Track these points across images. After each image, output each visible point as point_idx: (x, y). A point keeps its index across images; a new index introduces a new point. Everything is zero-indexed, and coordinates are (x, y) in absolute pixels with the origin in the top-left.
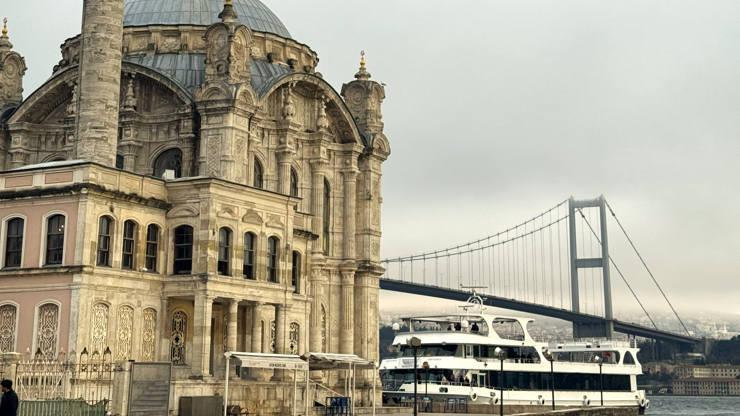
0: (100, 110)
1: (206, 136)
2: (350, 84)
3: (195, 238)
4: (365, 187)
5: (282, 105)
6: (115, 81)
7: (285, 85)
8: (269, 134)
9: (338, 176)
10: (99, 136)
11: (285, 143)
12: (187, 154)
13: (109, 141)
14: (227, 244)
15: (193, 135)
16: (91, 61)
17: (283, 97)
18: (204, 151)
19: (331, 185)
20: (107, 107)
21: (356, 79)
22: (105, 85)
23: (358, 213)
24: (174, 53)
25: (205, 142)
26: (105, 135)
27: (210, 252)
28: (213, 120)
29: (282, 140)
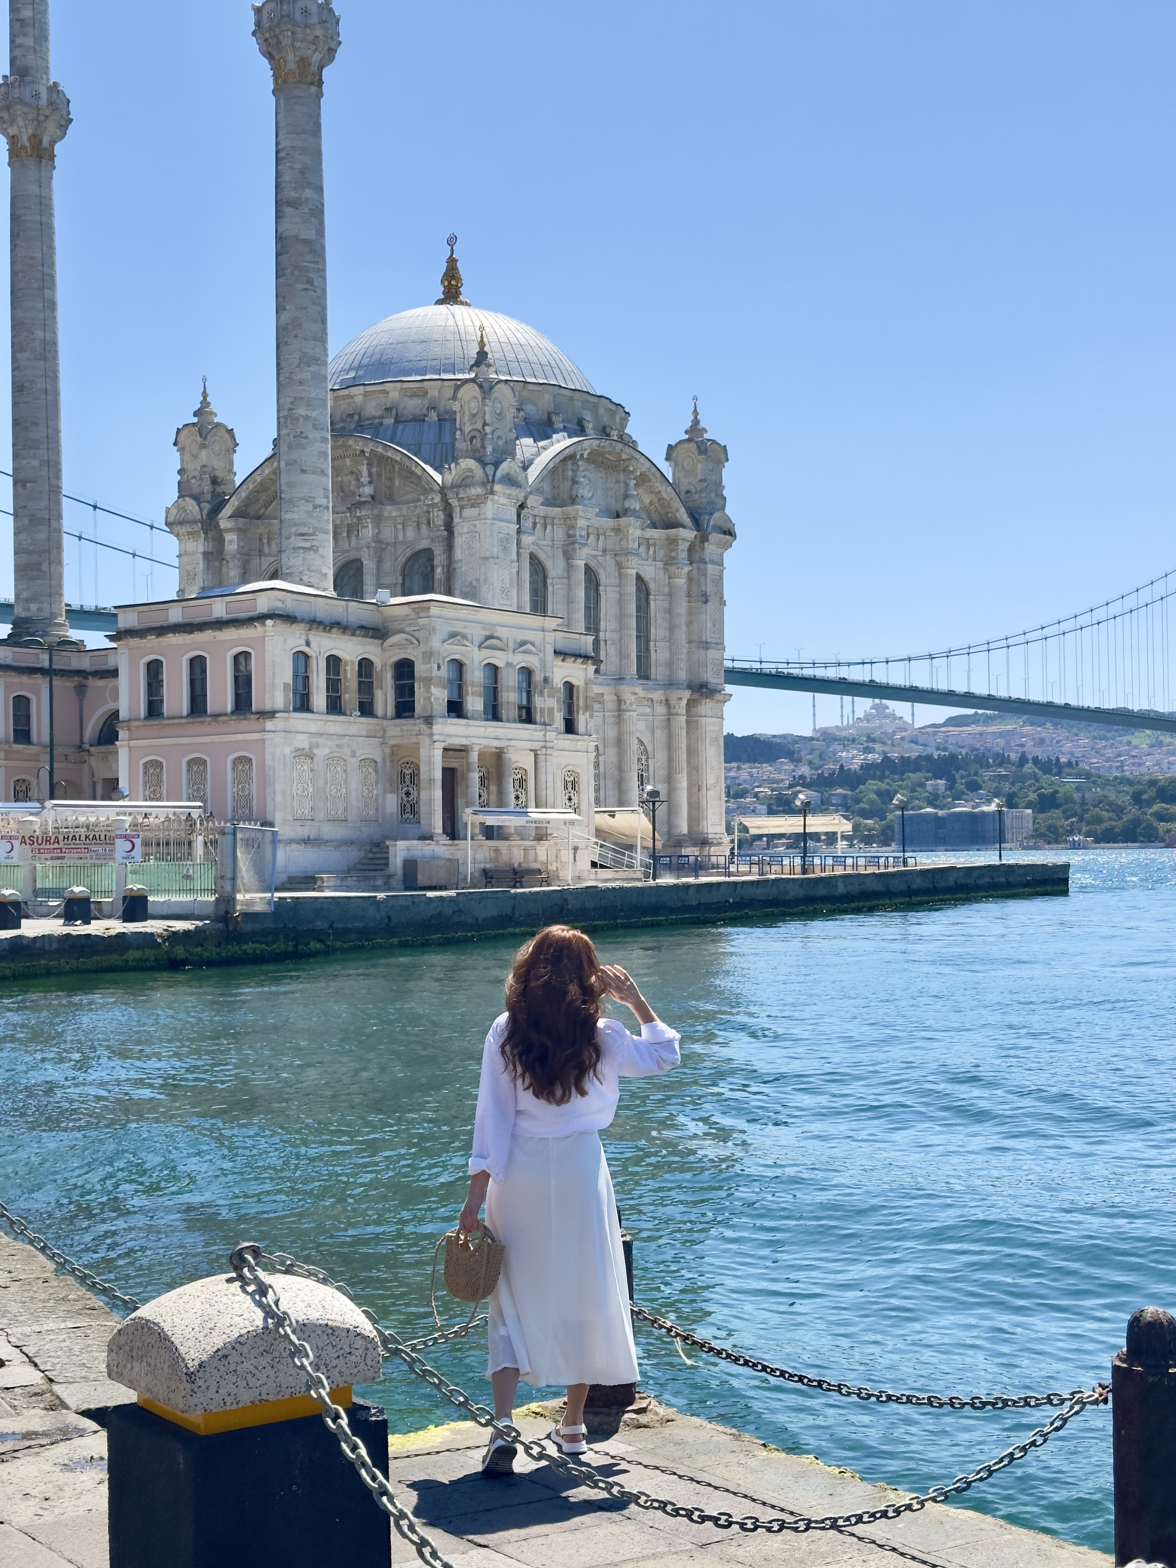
0: (307, 512)
1: (461, 534)
2: (677, 444)
3: (416, 674)
4: (699, 586)
5: (569, 483)
6: (323, 473)
7: (571, 457)
8: (553, 525)
9: (661, 574)
10: (307, 545)
11: (575, 536)
12: (439, 559)
13: (321, 550)
14: (461, 679)
15: (446, 533)
16: (290, 447)
17: (570, 473)
18: (458, 554)
19: (652, 586)
20: (315, 507)
21: (687, 437)
22: (310, 478)
23: (690, 623)
24: (419, 421)
25: (459, 541)
26: (315, 543)
27: (434, 690)
28: (468, 512)
29: (571, 532)
